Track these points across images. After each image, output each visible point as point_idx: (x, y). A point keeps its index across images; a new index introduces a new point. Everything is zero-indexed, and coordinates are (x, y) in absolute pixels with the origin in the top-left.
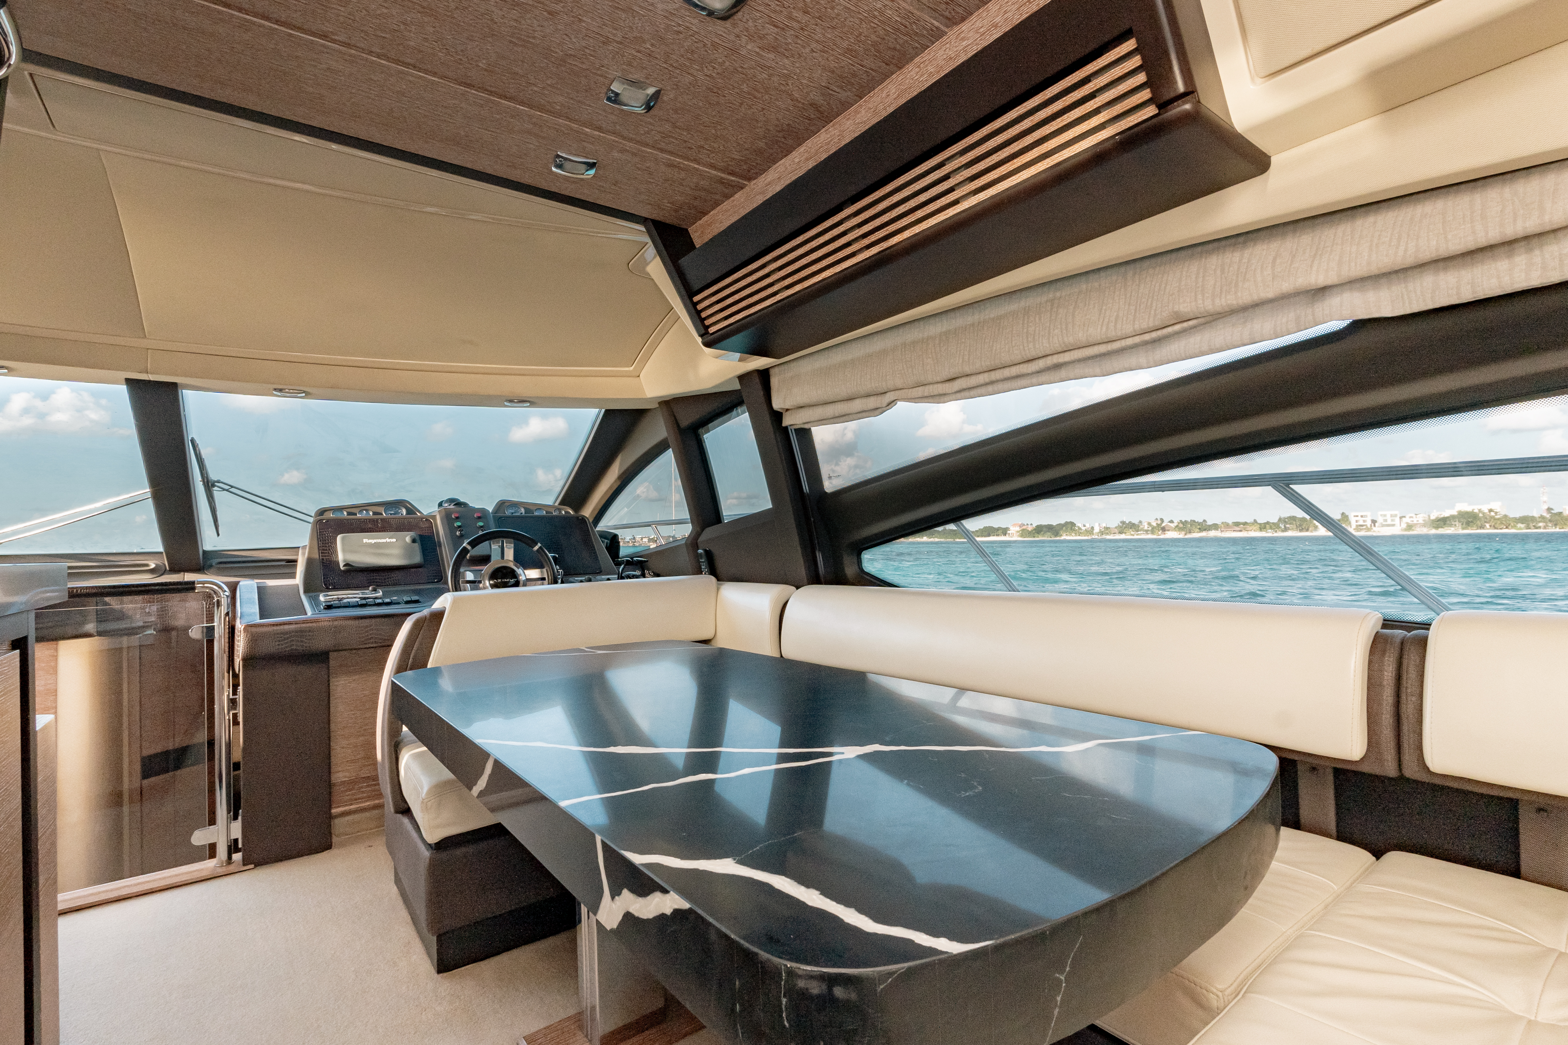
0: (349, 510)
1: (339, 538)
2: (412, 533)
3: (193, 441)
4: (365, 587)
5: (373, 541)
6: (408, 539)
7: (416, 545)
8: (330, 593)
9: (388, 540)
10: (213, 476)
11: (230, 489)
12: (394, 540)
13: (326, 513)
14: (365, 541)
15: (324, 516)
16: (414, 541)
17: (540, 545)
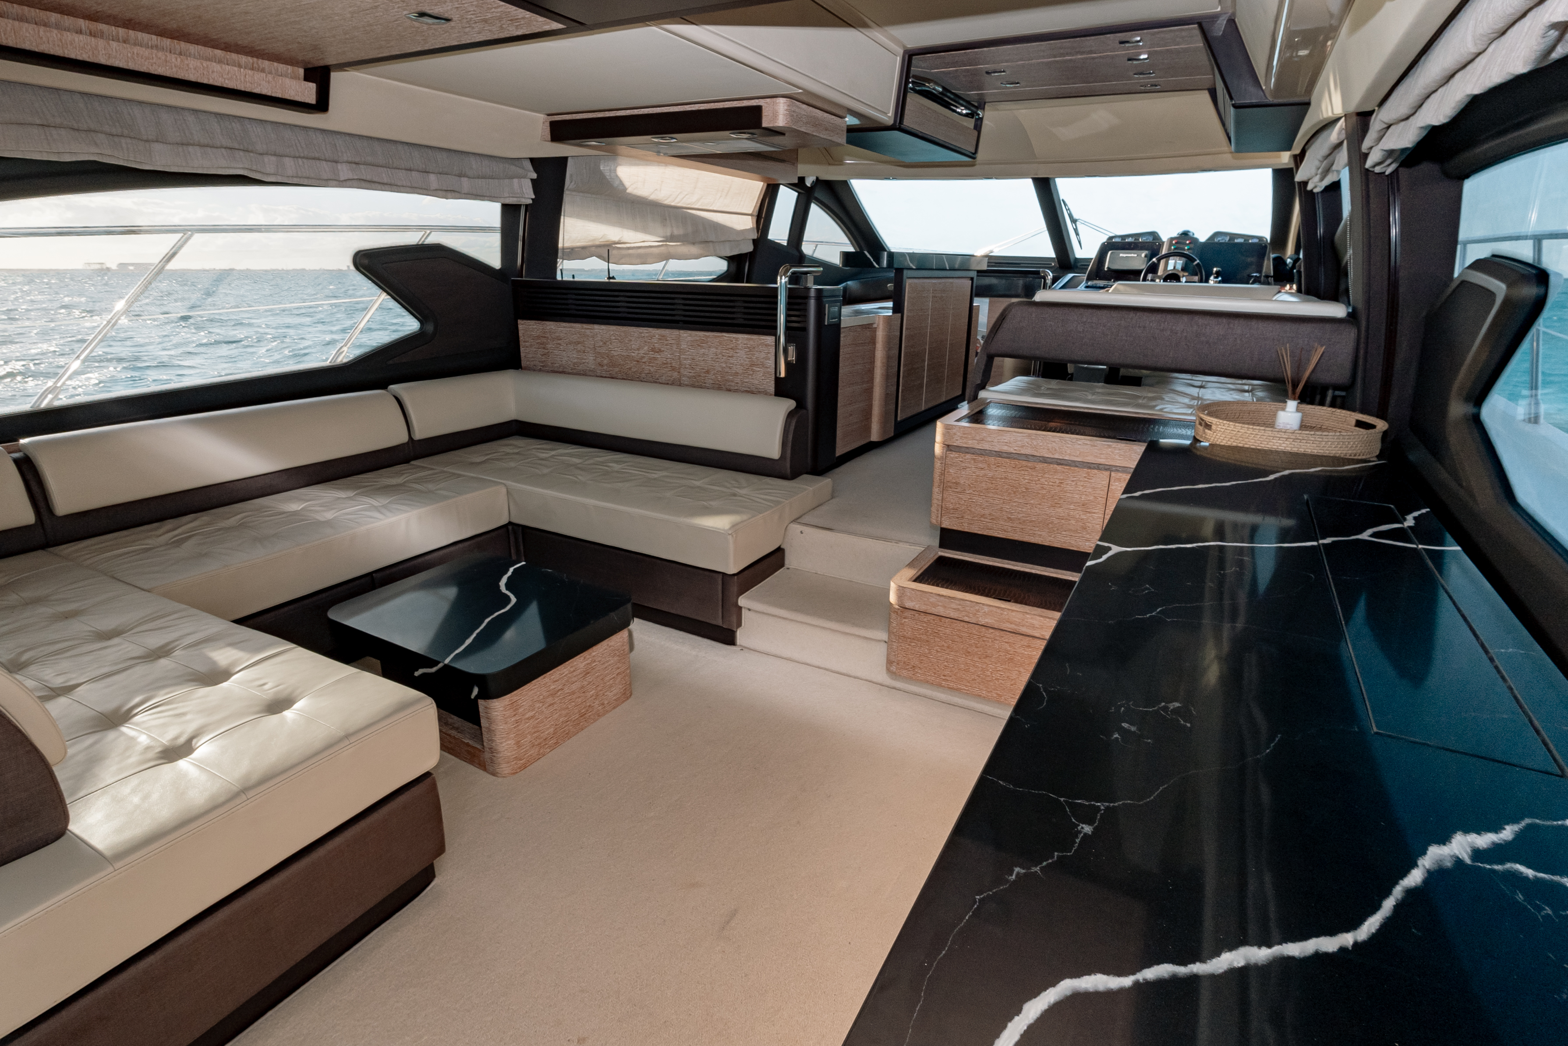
0: (1123, 238)
1: (1110, 252)
2: (1147, 252)
3: (1063, 200)
4: (1112, 278)
5: (1125, 255)
6: (1143, 255)
7: (1148, 258)
9: (1133, 255)
10: (1075, 216)
11: (1085, 223)
12: (1136, 256)
14: (1121, 255)
16: (1146, 256)
17: (1198, 261)
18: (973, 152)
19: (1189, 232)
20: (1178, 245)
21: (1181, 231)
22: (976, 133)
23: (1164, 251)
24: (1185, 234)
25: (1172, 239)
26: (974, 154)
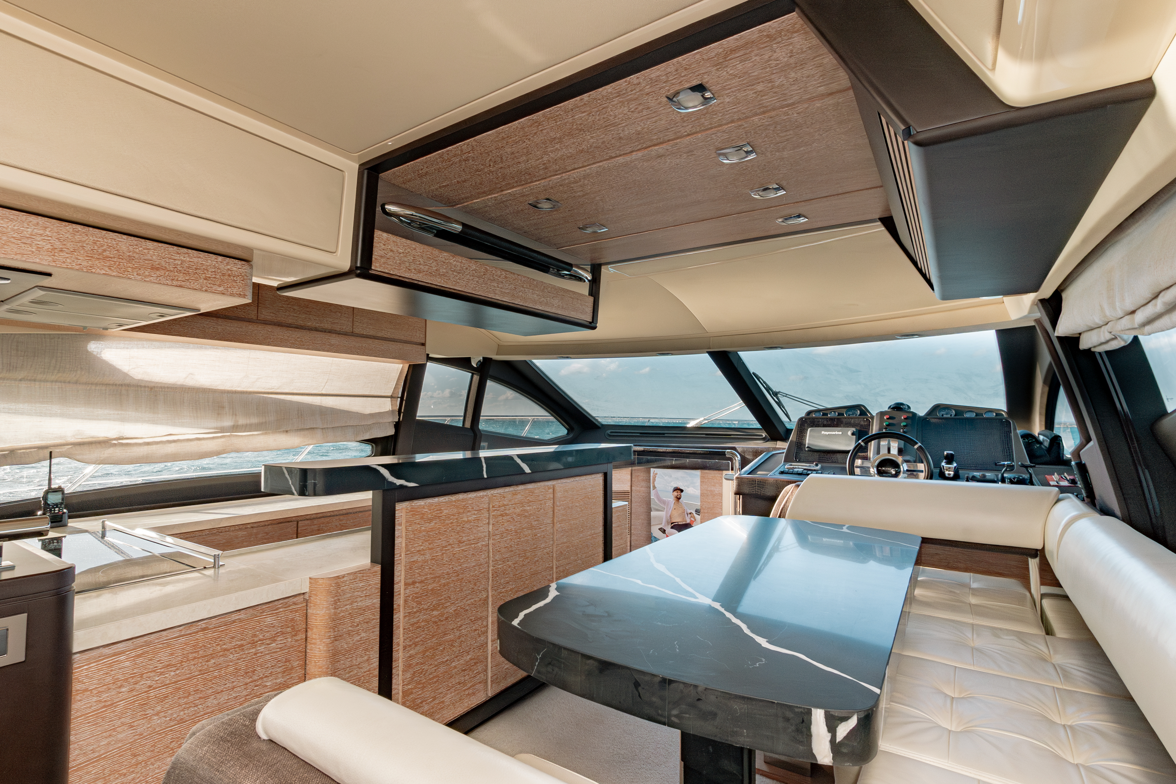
0: (823, 412)
1: (809, 429)
2: (854, 429)
3: (753, 373)
4: (812, 462)
5: (827, 433)
6: (850, 433)
7: (854, 437)
8: (793, 464)
9: (837, 433)
10: (775, 389)
11: (786, 395)
12: (841, 433)
13: (811, 414)
14: (823, 432)
15: (811, 416)
16: (853, 434)
17: (920, 444)
18: (591, 321)
19: (902, 404)
20: (891, 421)
21: (892, 403)
22: (591, 299)
23: (875, 429)
24: (898, 407)
25: (882, 414)
26: (590, 323)
